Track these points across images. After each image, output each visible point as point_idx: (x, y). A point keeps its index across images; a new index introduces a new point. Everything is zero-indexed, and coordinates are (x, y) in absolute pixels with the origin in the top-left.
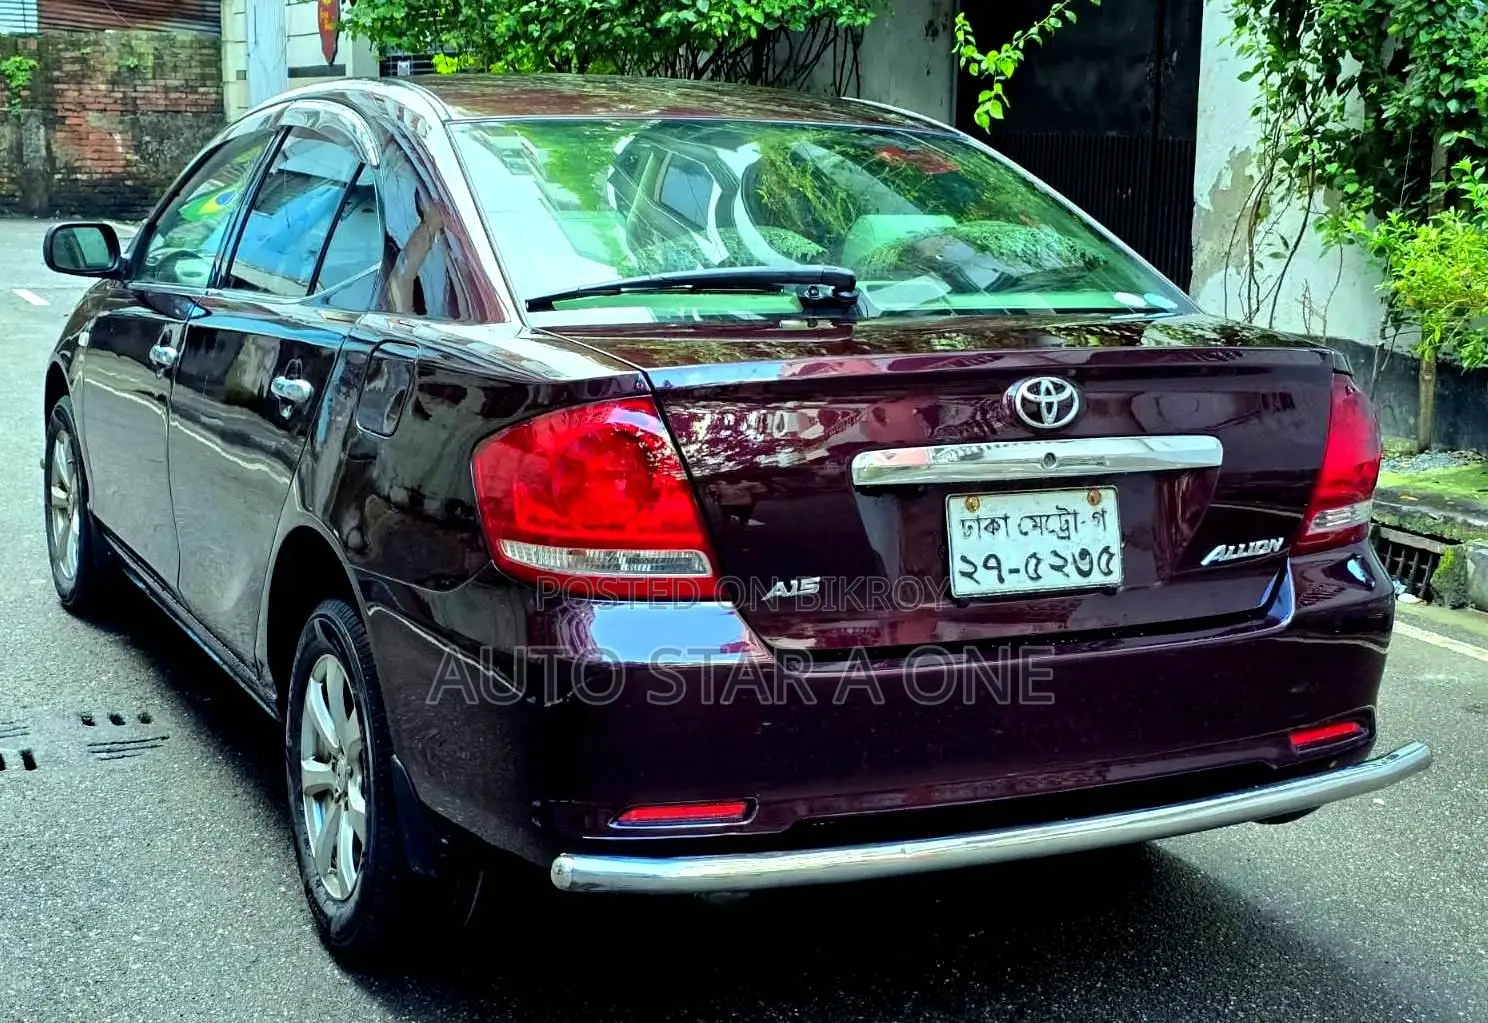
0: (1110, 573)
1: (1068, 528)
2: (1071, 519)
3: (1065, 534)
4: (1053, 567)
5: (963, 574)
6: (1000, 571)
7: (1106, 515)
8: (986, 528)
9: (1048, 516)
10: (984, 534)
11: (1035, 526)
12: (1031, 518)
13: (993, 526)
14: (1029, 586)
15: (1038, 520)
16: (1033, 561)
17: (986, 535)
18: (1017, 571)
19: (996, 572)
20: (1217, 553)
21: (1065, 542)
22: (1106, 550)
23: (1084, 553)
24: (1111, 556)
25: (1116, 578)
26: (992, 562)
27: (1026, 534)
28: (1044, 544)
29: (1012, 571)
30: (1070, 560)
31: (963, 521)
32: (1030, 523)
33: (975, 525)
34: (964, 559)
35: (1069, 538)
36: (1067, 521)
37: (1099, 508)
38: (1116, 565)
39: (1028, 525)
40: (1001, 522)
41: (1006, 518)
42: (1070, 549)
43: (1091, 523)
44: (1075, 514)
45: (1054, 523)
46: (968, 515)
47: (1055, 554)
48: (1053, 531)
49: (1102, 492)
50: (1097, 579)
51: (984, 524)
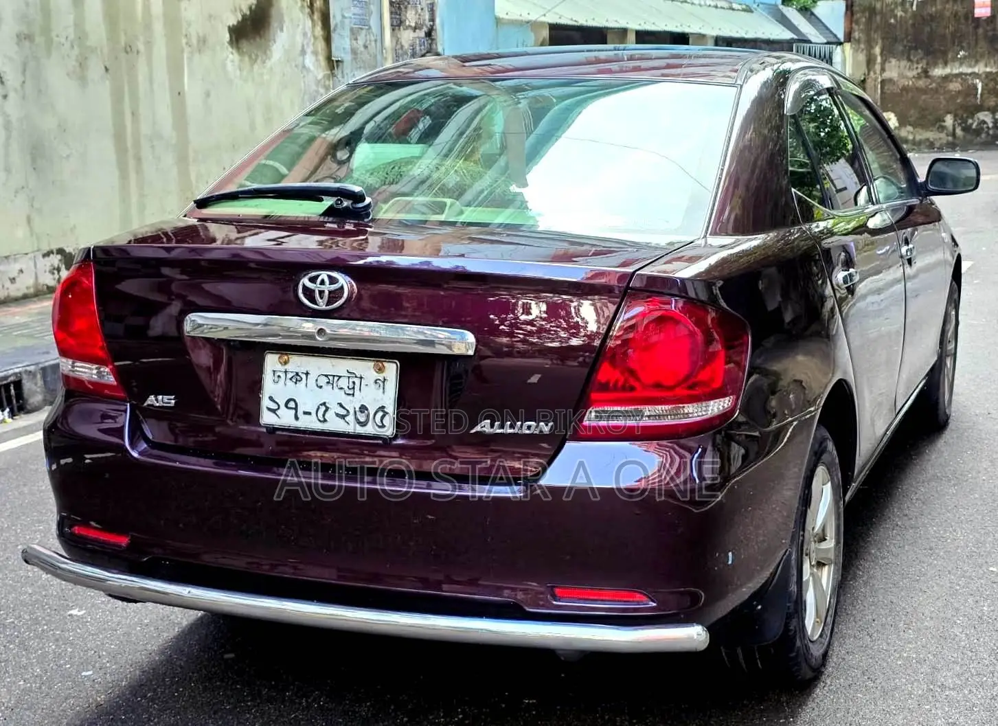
0: (383, 426)
1: (354, 388)
2: (357, 381)
3: (351, 392)
4: (337, 415)
5: (269, 409)
6: (296, 412)
8: (291, 379)
9: (340, 377)
11: (328, 383)
12: (326, 376)
13: (297, 378)
15: (331, 378)
16: (323, 408)
17: (290, 383)
18: (309, 413)
19: (294, 411)
20: (485, 426)
21: (351, 397)
22: (382, 408)
23: (363, 408)
24: (386, 413)
26: (292, 404)
27: (321, 387)
28: (333, 396)
29: (305, 413)
30: (352, 412)
31: (274, 371)
33: (283, 375)
34: (271, 398)
35: (353, 395)
36: (354, 383)
37: (381, 376)
38: (388, 421)
39: (323, 380)
40: (304, 376)
41: (307, 374)
42: (352, 404)
44: (361, 378)
45: (344, 383)
46: (279, 367)
47: (341, 405)
48: (341, 388)
49: (386, 364)
51: (290, 375)
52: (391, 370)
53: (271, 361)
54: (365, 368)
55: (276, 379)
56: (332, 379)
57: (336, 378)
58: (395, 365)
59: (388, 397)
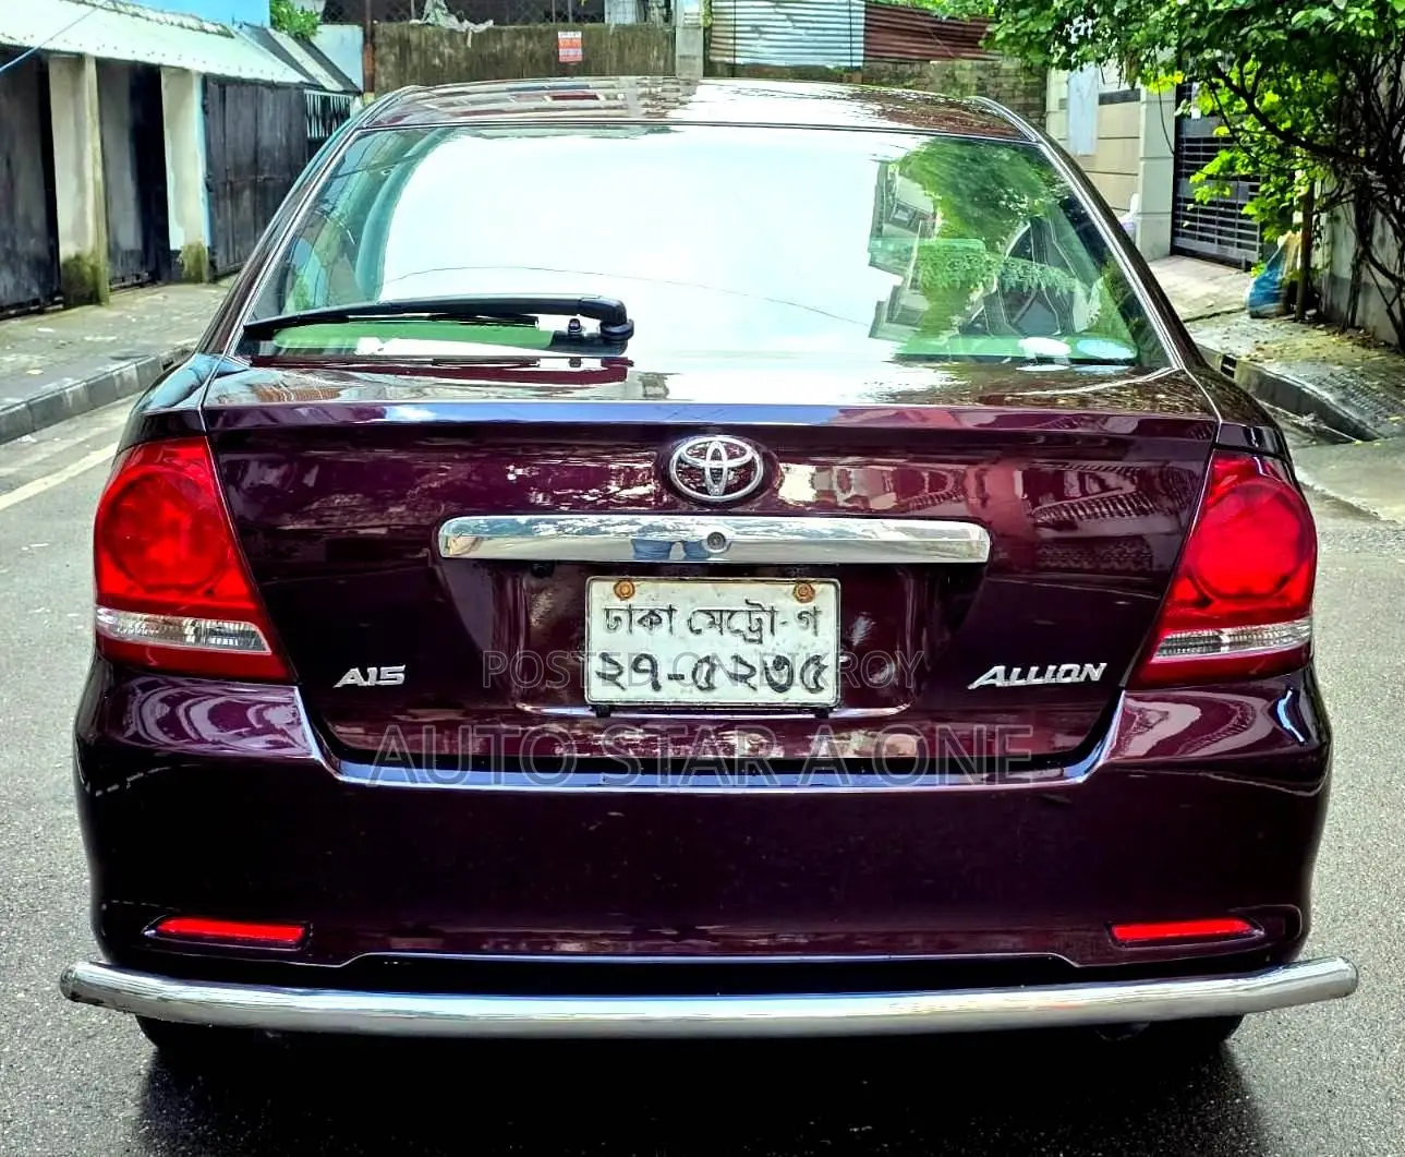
0: (819, 689)
1: (760, 630)
2: (766, 618)
3: (755, 636)
7: (820, 618)
8: (640, 621)
10: (637, 628)
11: (713, 623)
12: (708, 612)
13: (652, 619)
14: (699, 697)
15: (717, 615)
20: (996, 676)
25: (828, 695)
27: (699, 632)
28: (724, 646)
31: (608, 611)
32: (707, 619)
33: (625, 617)
35: (760, 642)
36: (759, 620)
37: (809, 606)
39: (701, 621)
40: (664, 616)
41: (671, 611)
43: (794, 624)
44: (773, 612)
45: (740, 622)
46: (617, 603)
48: (738, 631)
49: (818, 587)
50: (797, 695)
51: (637, 616)
52: (827, 596)
53: (601, 593)
54: (779, 596)
55: (611, 622)
56: (718, 618)
57: (726, 616)
58: (832, 588)
59: (824, 640)
